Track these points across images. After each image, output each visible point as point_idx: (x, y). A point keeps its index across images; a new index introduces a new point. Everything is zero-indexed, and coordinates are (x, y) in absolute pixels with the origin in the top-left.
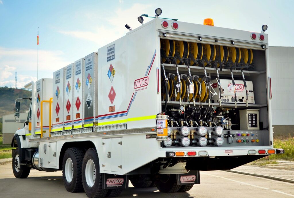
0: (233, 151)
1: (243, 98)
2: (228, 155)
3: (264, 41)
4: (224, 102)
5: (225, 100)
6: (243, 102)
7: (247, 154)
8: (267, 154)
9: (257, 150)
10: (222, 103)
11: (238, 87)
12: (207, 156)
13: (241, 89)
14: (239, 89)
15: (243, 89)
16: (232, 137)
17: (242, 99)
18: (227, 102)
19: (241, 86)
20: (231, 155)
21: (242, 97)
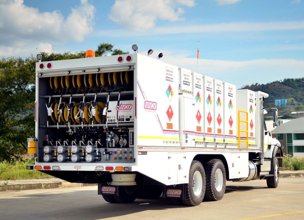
0: (82, 167)
1: (131, 117)
2: (77, 170)
3: (132, 62)
4: (110, 122)
5: (111, 120)
6: (130, 121)
7: (95, 170)
8: (115, 170)
9: (105, 167)
10: (108, 123)
11: (126, 107)
12: (59, 170)
13: (129, 109)
14: (127, 109)
15: (131, 108)
16: (106, 154)
17: (129, 118)
18: (113, 122)
19: (130, 105)
20: (79, 170)
21: (129, 116)
